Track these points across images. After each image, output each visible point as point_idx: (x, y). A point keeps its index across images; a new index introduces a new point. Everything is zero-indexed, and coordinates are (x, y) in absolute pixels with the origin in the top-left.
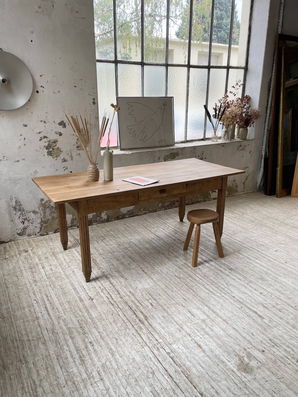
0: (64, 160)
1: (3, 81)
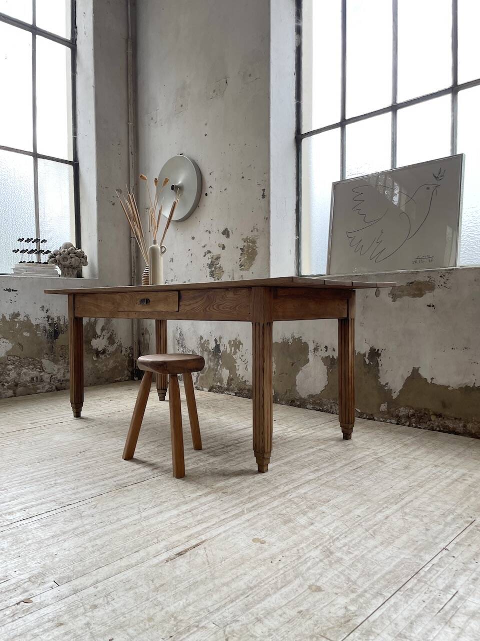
1: (173, 188)
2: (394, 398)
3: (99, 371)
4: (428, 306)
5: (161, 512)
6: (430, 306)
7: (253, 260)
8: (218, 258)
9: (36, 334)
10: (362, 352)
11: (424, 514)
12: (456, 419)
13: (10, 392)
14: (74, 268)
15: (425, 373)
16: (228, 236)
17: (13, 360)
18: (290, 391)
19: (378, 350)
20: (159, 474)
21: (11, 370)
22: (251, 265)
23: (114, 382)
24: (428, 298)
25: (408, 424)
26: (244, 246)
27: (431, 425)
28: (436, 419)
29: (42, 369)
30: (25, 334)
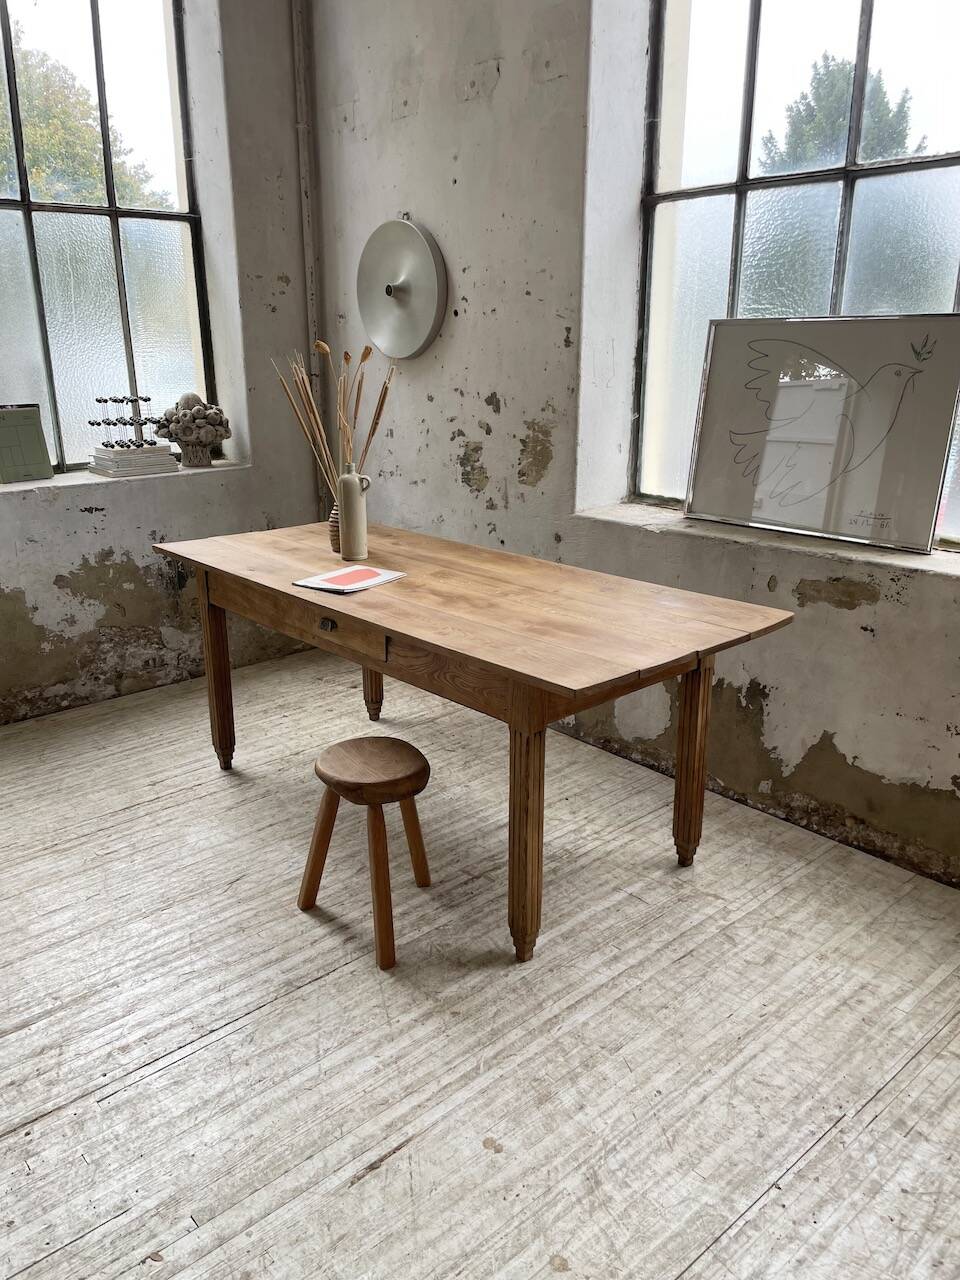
0: (491, 506)
1: (389, 291)
2: (784, 775)
3: (263, 636)
4: (862, 628)
5: (351, 1061)
6: (865, 629)
7: (545, 467)
8: (478, 449)
9: (145, 584)
10: (736, 684)
11: (765, 1093)
12: (888, 833)
13: (111, 690)
14: (205, 446)
15: (843, 745)
16: (497, 410)
17: (109, 634)
18: (603, 723)
19: (765, 687)
20: (355, 956)
21: (108, 651)
22: (539, 477)
23: (291, 653)
24: (864, 613)
25: (804, 822)
26: (528, 436)
27: (844, 835)
28: (855, 826)
29: (162, 645)
30: (126, 586)
